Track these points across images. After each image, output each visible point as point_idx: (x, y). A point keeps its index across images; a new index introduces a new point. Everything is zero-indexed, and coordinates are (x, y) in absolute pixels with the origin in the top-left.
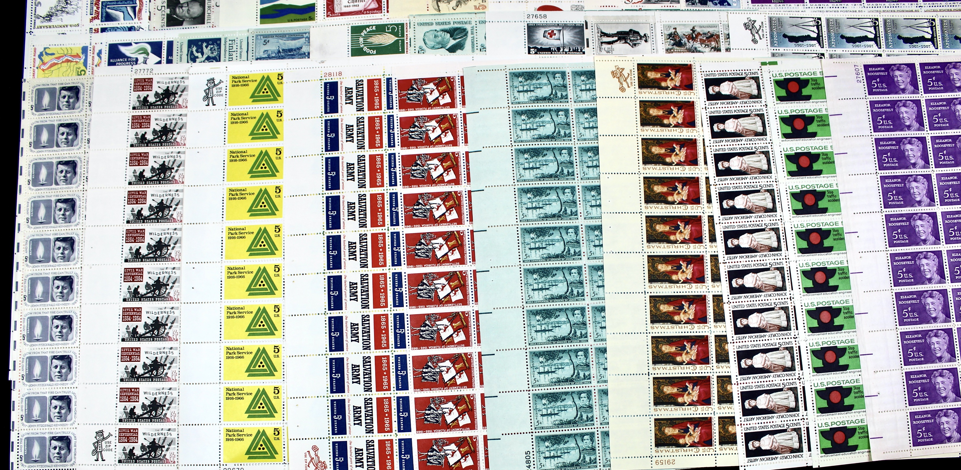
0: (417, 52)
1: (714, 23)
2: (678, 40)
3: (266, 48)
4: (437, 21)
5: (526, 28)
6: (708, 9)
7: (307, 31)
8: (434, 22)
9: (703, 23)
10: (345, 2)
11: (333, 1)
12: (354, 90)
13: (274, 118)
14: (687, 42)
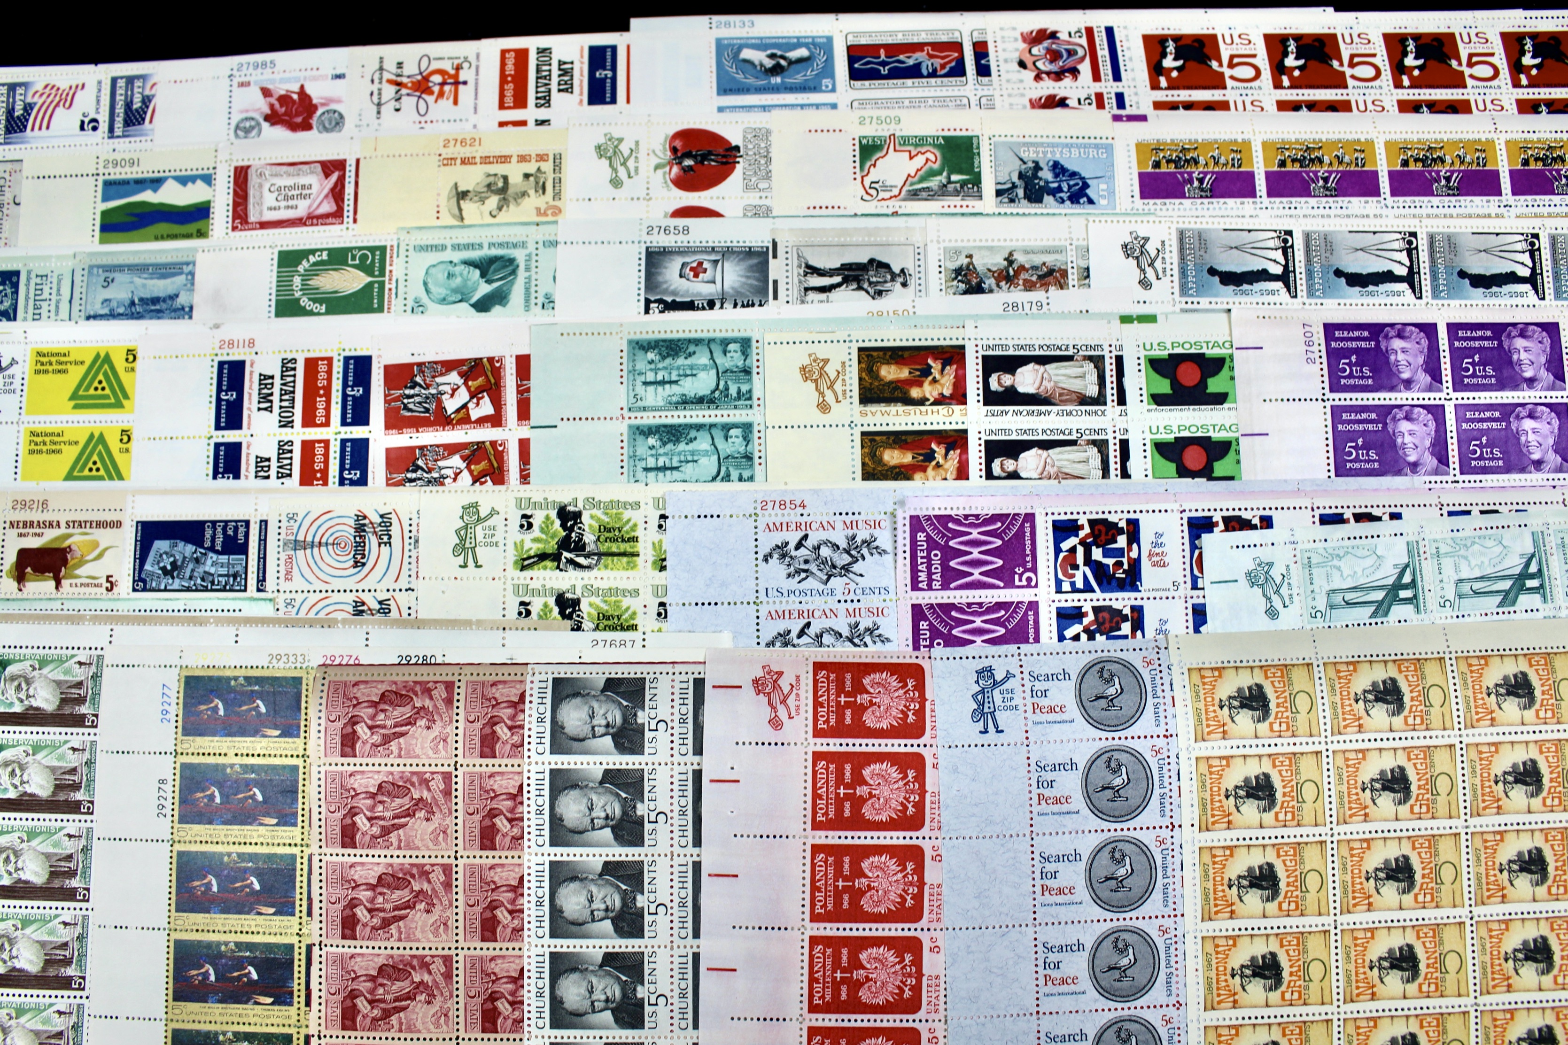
0: (409, 309)
1: (1057, 243)
2: (974, 281)
3: (108, 294)
4: (456, 241)
5: (643, 256)
6: (1045, 211)
7: (190, 259)
8: (449, 243)
9: (1032, 244)
10: (270, 199)
11: (245, 197)
12: (277, 381)
13: (114, 444)
14: (994, 287)
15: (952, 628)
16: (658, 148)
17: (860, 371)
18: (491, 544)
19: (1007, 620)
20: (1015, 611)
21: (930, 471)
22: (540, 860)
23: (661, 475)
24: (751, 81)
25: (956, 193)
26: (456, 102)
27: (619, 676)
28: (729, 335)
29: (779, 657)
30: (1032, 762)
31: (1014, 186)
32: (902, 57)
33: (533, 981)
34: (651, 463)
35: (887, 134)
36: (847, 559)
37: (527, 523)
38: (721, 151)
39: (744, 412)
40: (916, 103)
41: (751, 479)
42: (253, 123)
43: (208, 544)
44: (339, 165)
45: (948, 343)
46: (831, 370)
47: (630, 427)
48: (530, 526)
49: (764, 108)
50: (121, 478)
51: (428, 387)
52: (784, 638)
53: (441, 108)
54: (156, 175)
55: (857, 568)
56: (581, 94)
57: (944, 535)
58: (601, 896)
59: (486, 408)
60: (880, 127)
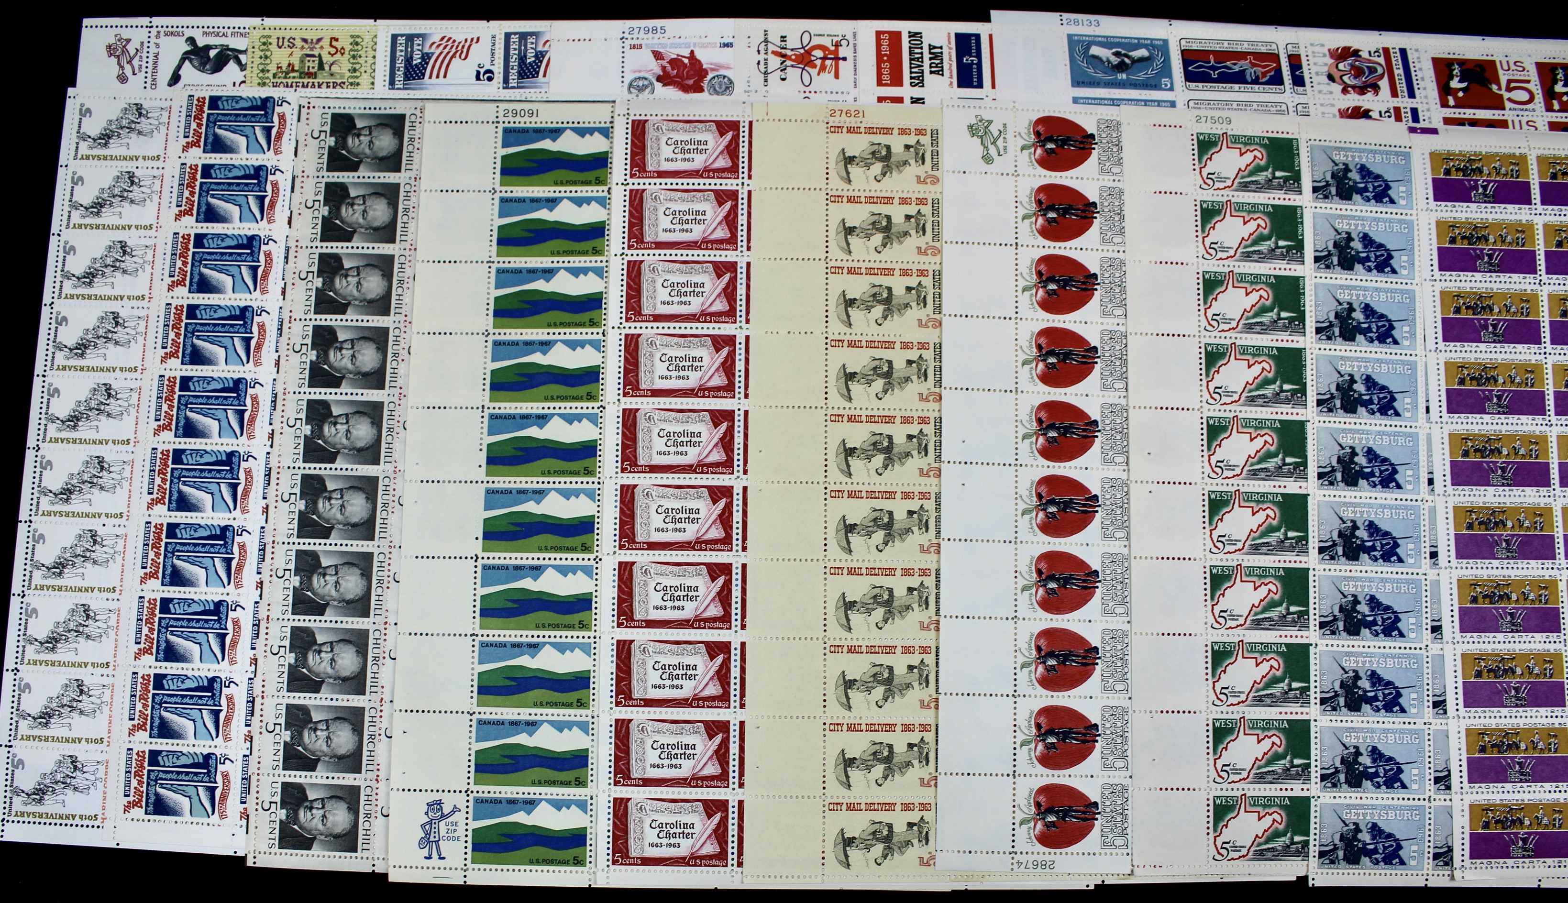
6: (1354, 207)
10: (667, 151)
11: (643, 148)
16: (1024, 132)
24: (1101, 75)
25: (1280, 187)
26: (837, 76)
31: (1328, 185)
32: (1228, 64)
35: (1221, 132)
38: (1078, 138)
40: (1244, 105)
42: (646, 83)
44: (734, 126)
49: (1114, 101)
53: (824, 81)
54: (555, 125)
56: (951, 77)
60: (1214, 126)
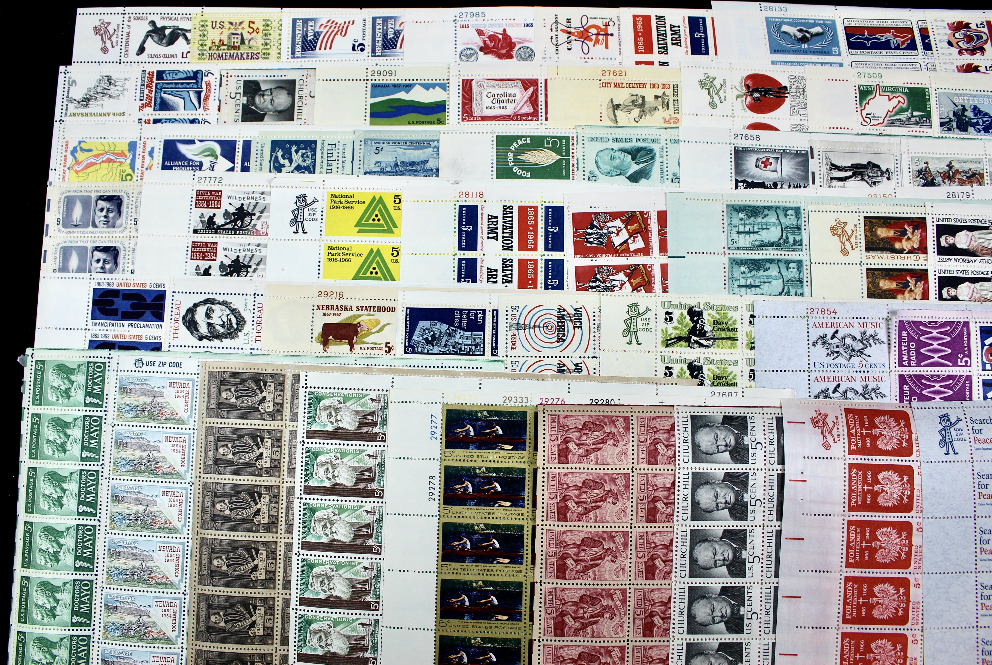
0: (587, 178)
1: (977, 157)
2: (930, 178)
3: (378, 158)
4: (614, 136)
5: (733, 153)
6: (969, 137)
7: (435, 138)
8: (610, 137)
9: (963, 156)
10: (487, 102)
11: (471, 100)
12: (500, 220)
13: (388, 258)
14: (941, 182)
15: (922, 390)
16: (738, 85)
17: (866, 231)
18: (647, 330)
19: (954, 386)
20: (958, 381)
21: (907, 294)
22: (684, 529)
23: (749, 290)
24: (790, 46)
25: (917, 123)
26: (607, 47)
27: (731, 414)
28: (788, 205)
29: (823, 405)
30: (975, 472)
31: (951, 120)
32: (877, 36)
33: (677, 604)
34: (743, 282)
35: (875, 84)
36: (861, 346)
37: (669, 317)
38: (776, 89)
39: (798, 253)
40: (890, 65)
41: (802, 294)
42: (472, 52)
43: (457, 324)
44: (534, 83)
45: (916, 216)
46: (848, 229)
47: (729, 259)
48: (671, 319)
49: (800, 63)
50: (393, 279)
51: (601, 228)
52: (825, 393)
53: (598, 50)
54: (408, 82)
55: (867, 351)
56: (687, 47)
57: (917, 333)
58: (721, 551)
59: (639, 243)
60: (870, 80)
